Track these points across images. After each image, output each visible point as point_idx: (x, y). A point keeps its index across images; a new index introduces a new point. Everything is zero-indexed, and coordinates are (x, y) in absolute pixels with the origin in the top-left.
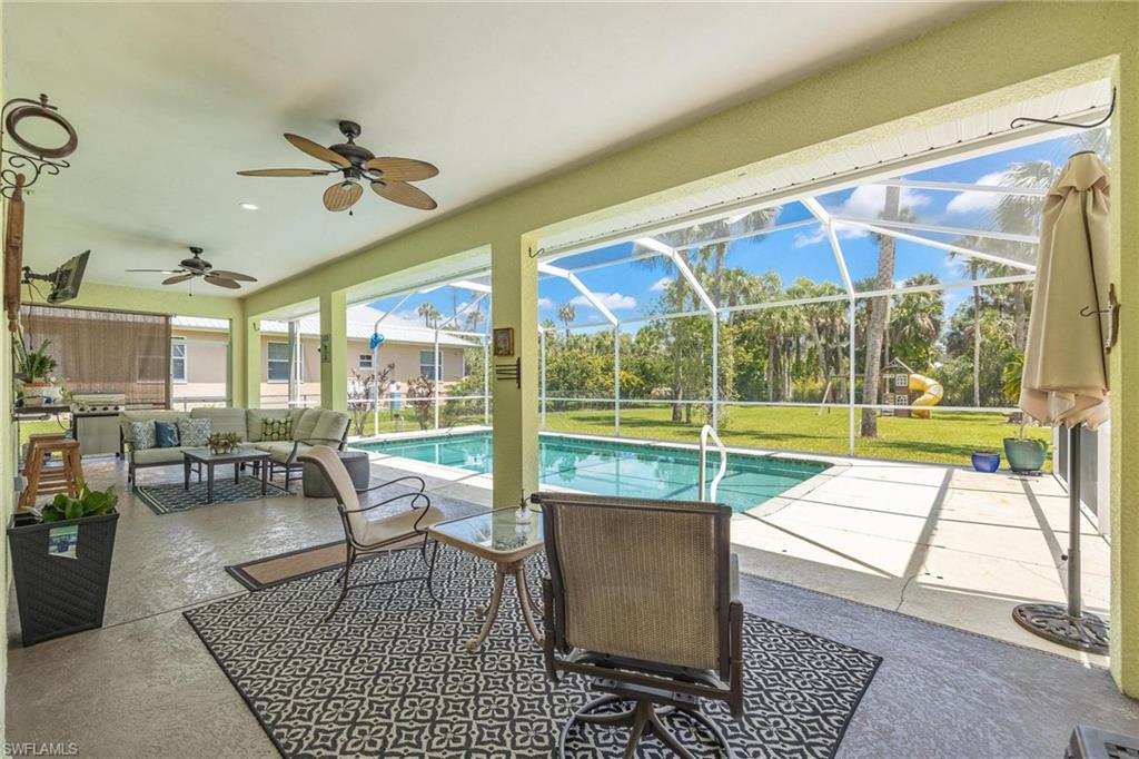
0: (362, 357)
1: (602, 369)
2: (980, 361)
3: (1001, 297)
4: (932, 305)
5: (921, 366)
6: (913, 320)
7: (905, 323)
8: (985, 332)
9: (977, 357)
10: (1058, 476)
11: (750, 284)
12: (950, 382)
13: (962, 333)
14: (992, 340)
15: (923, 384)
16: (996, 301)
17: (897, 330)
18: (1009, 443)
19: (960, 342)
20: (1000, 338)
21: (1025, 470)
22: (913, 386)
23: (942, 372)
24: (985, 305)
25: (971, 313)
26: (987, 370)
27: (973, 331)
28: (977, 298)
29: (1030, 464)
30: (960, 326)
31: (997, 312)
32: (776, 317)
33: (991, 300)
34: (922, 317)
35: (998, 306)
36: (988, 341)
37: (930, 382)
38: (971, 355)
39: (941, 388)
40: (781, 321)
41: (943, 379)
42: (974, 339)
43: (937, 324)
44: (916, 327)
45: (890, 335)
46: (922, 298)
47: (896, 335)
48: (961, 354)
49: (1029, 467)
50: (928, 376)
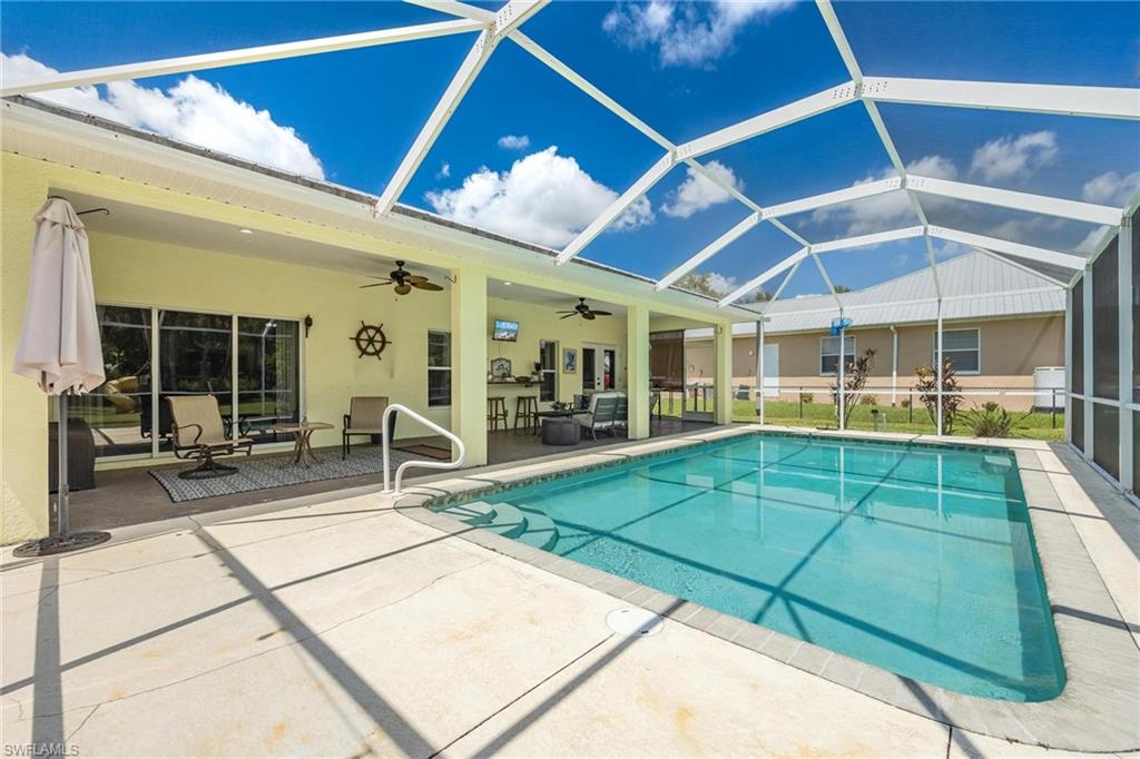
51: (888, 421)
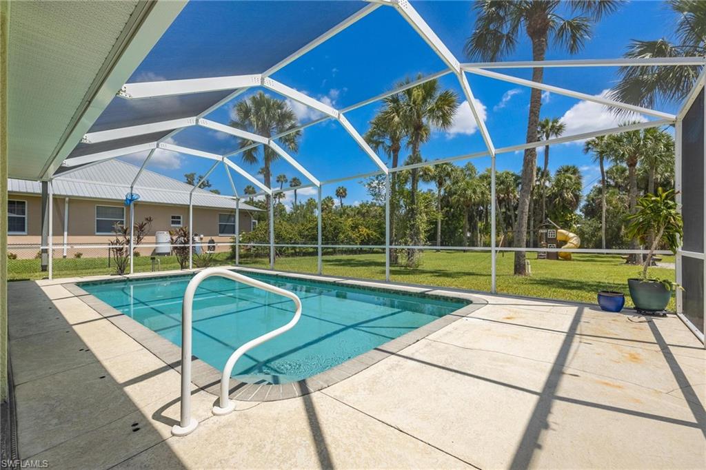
0: (173, 217)
1: (352, 227)
2: (606, 222)
3: (619, 180)
4: (574, 185)
5: (567, 226)
6: (561, 195)
7: (556, 197)
8: (609, 202)
9: (604, 219)
10: (682, 316)
11: (452, 170)
12: (586, 236)
13: (594, 205)
14: (614, 208)
15: (567, 236)
16: (616, 183)
17: (551, 202)
18: (633, 284)
19: (593, 210)
20: (619, 206)
21: (651, 310)
22: (559, 238)
23: (581, 230)
24: (609, 186)
25: (600, 191)
26: (610, 227)
27: (601, 202)
28: (603, 181)
29: (654, 305)
30: (593, 199)
31: (617, 190)
32: (469, 192)
33: (612, 183)
34: (567, 193)
35: (617, 186)
36: (611, 208)
37: (571, 235)
38: (600, 218)
39: (579, 240)
40: (472, 195)
41: (581, 234)
42: (602, 208)
43: (577, 197)
44: (563, 199)
45: (546, 204)
46: (567, 180)
47: (550, 204)
48: (594, 217)
49: (654, 308)
50: (571, 232)
51: (161, 264)
